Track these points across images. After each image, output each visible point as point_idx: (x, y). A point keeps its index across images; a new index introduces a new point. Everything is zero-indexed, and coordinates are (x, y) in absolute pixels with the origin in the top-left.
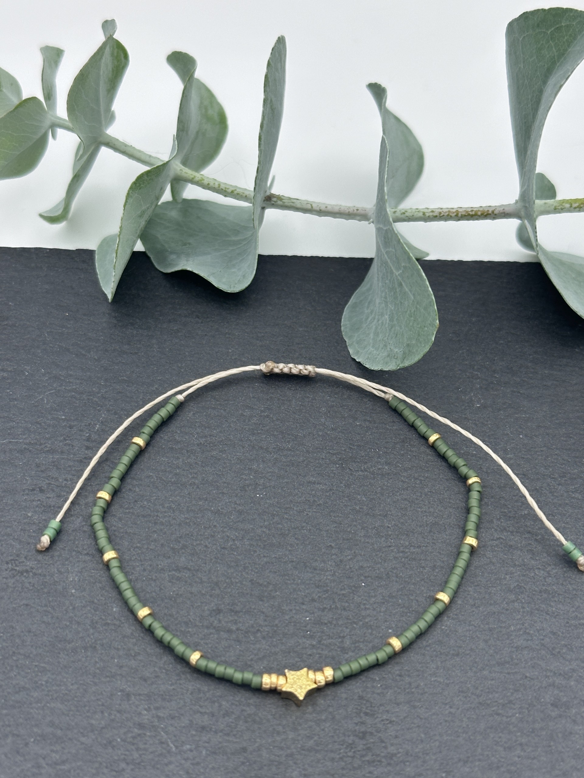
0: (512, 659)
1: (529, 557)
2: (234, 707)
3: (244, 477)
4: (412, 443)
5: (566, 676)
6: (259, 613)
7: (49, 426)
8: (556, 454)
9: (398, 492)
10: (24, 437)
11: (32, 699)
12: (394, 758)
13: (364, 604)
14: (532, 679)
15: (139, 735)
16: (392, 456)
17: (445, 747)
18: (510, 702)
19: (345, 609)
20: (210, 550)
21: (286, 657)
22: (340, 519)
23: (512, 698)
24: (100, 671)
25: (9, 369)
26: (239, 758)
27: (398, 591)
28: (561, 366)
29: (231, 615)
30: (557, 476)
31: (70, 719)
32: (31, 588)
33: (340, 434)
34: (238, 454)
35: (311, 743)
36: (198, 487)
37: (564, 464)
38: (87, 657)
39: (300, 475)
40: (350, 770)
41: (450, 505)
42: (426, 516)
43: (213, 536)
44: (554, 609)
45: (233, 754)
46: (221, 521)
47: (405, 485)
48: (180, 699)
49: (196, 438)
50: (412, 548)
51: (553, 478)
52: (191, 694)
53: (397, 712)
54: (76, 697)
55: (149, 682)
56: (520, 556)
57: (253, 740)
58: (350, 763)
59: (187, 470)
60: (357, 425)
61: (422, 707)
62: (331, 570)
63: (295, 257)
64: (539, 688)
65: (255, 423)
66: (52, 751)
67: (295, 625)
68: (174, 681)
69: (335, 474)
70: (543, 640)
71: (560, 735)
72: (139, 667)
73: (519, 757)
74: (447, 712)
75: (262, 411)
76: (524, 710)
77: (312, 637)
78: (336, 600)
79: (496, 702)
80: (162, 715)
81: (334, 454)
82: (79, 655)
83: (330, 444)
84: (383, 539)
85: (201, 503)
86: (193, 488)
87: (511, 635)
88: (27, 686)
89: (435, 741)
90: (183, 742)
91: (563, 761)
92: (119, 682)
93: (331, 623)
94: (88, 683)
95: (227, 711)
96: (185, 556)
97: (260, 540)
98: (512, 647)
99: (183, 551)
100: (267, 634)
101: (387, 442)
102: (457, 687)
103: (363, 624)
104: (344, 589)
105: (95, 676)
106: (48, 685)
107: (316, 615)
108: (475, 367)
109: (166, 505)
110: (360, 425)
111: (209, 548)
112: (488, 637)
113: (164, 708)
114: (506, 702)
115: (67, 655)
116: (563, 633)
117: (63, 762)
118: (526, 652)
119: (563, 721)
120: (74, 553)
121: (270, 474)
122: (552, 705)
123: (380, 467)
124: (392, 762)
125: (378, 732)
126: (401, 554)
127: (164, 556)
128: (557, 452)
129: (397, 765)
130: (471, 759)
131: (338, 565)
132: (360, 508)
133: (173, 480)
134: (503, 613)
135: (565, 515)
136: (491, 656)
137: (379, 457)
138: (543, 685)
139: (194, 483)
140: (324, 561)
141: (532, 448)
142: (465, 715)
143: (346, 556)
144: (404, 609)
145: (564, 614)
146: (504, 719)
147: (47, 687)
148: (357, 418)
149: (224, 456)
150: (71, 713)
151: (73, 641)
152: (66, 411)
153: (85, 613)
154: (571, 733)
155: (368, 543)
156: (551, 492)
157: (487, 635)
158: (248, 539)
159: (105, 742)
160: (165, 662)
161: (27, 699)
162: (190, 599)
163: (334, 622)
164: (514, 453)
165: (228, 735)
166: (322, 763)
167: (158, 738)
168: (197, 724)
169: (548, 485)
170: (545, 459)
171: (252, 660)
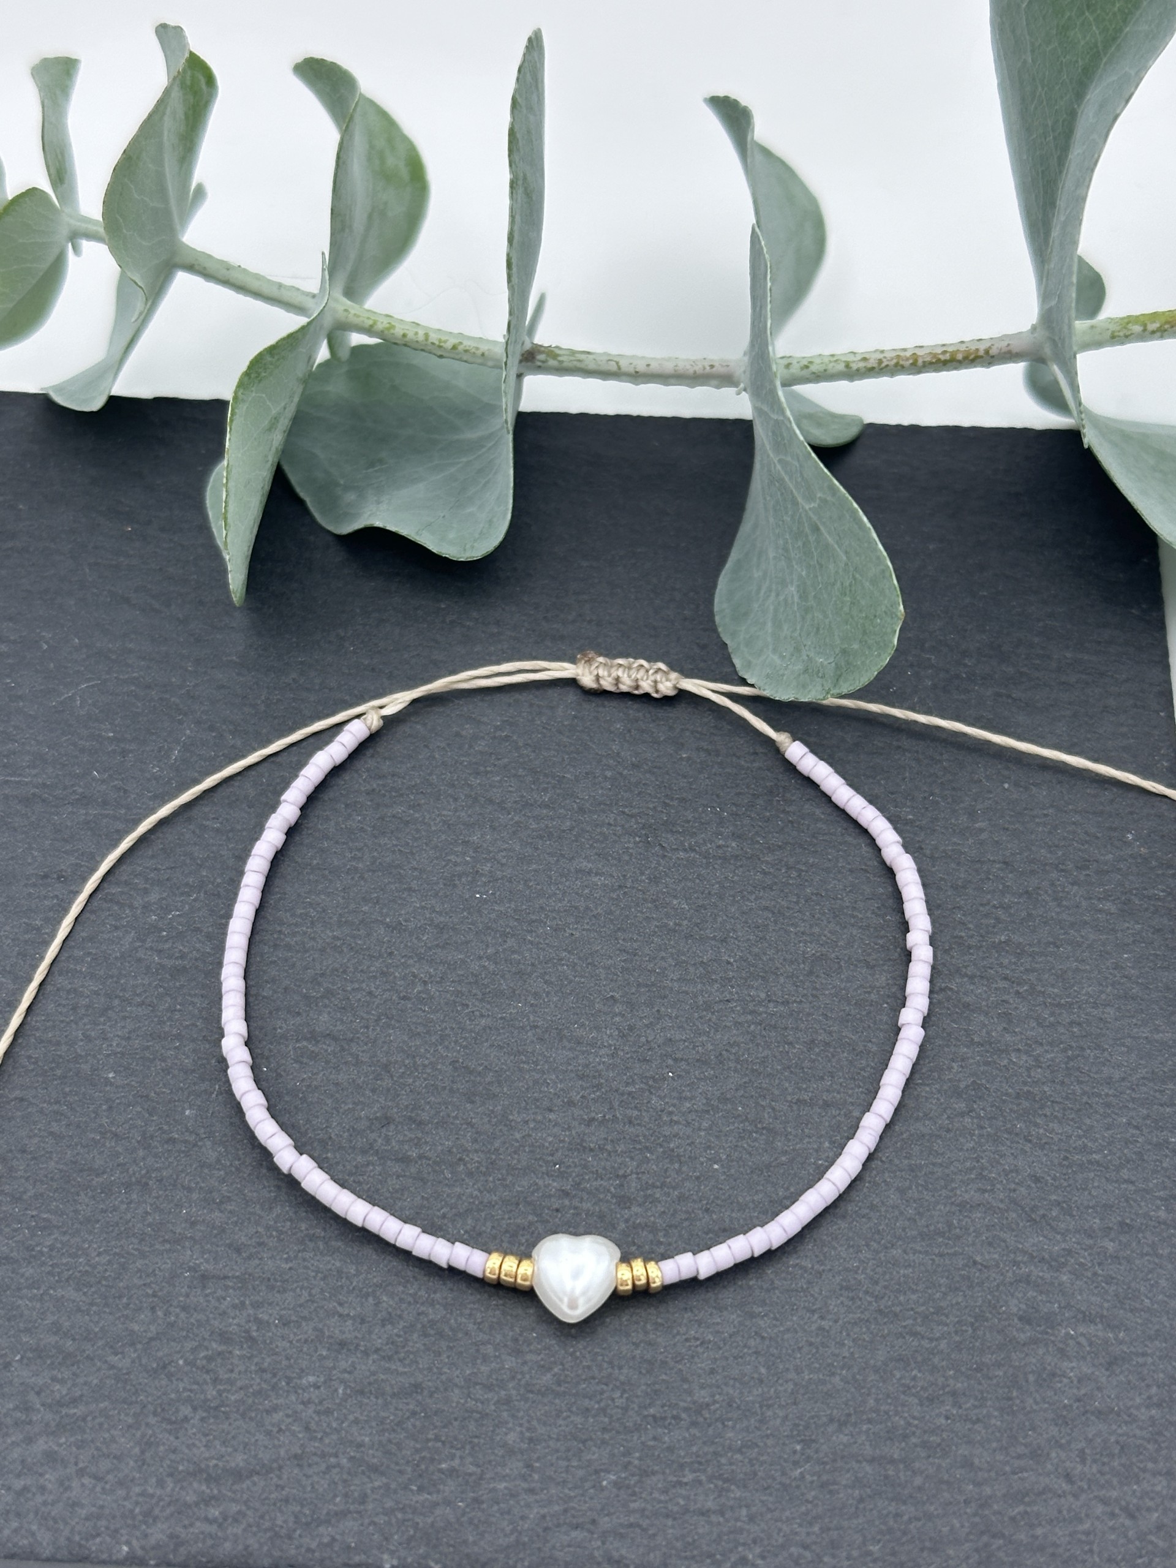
0: (950, 1225)
1: (999, 1029)
2: (404, 1306)
3: (452, 858)
4: (788, 795)
5: (1053, 1263)
6: (465, 1126)
7: (82, 750)
8: (1074, 823)
9: (751, 893)
10: (34, 772)
11: (22, 1281)
12: (704, 1412)
13: (670, 1113)
14: (986, 1267)
15: (219, 1354)
16: (747, 821)
17: (803, 1395)
18: (939, 1311)
19: (630, 1122)
20: (377, 1001)
21: (511, 1211)
22: (635, 945)
23: (943, 1304)
24: (153, 1230)
25: (12, 638)
26: (407, 1404)
27: (737, 1090)
28: (1099, 643)
29: (410, 1129)
30: (1070, 866)
31: (91, 1321)
32: (32, 1067)
33: (648, 776)
34: (445, 813)
35: (547, 1378)
36: (362, 878)
37: (1086, 842)
38: (130, 1203)
39: (563, 856)
40: (618, 1432)
41: (853, 921)
42: (806, 942)
43: (383, 973)
44: (1041, 1131)
45: (394, 1395)
46: (402, 946)
47: (769, 881)
48: (302, 1288)
49: (364, 780)
50: (771, 1005)
51: (1062, 870)
52: (324, 1278)
53: (718, 1324)
54: (106, 1279)
55: (244, 1255)
56: (985, 1025)
57: (435, 1370)
58: (618, 1419)
59: (344, 843)
60: (682, 759)
61: (765, 1315)
62: (610, 1045)
63: (583, 417)
64: (998, 1286)
65: (481, 753)
66: (54, 1379)
67: (531, 1151)
68: (292, 1254)
69: (631, 855)
70: (1014, 1190)
71: (1031, 1378)
72: (227, 1223)
73: (947, 1418)
74: (814, 1327)
75: (497, 728)
76: (964, 1328)
77: (562, 1175)
78: (616, 1104)
79: (912, 1309)
80: (266, 1318)
81: (632, 816)
82: (116, 1199)
83: (627, 795)
84: (716, 986)
85: (365, 908)
86: (353, 878)
87: (953, 1180)
88: (14, 1254)
89: (787, 1382)
90: (302, 1370)
91: (1033, 1429)
92: (189, 1253)
93: (601, 1149)
94: (128, 1253)
95: (390, 1314)
96: (329, 1013)
97: (476, 982)
98: (952, 1203)
99: (327, 1001)
100: (478, 1168)
101: (740, 793)
102: (838, 1279)
103: (664, 1152)
104: (634, 1083)
105: (143, 1240)
106: (54, 1253)
107: (574, 1132)
108: (927, 645)
109: (299, 911)
110: (689, 758)
111: (376, 997)
112: (907, 1183)
113: (270, 1304)
114: (932, 1310)
115: (93, 1198)
116: (1054, 1179)
117: (74, 1401)
118: (979, 1215)
119: (1041, 1352)
120: (116, 1002)
121: (504, 854)
122: (1021, 1319)
123: (721, 842)
124: (701, 1420)
125: (677, 1362)
126: (749, 1017)
127: (289, 1012)
128: (1077, 818)
129: (709, 1426)
130: (853, 1419)
131: (624, 1035)
132: (676, 924)
133: (315, 862)
134: (940, 1137)
135: (1080, 946)
136: (909, 1219)
137: (721, 822)
138: (1008, 1280)
139: (356, 869)
140: (597, 1028)
141: (1026, 809)
142: (848, 1335)
143: (641, 1018)
144: (747, 1124)
145: (1060, 1140)
146: (925, 1343)
147: (50, 1257)
148: (682, 745)
149: (417, 815)
150: (94, 1308)
151: (104, 1173)
152: (116, 722)
153: (131, 1119)
154: (1054, 1375)
155: (687, 993)
156: (1055, 899)
157: (905, 1180)
158: (453, 982)
159: (155, 1365)
160: (278, 1216)
161: (12, 1279)
162: (332, 1096)
163: (609, 1147)
164: (990, 820)
165: (390, 1359)
166: (565, 1419)
167: (256, 1360)
168: (330, 1337)
169: (1053, 885)
170: (1050, 833)
171: (444, 1216)
